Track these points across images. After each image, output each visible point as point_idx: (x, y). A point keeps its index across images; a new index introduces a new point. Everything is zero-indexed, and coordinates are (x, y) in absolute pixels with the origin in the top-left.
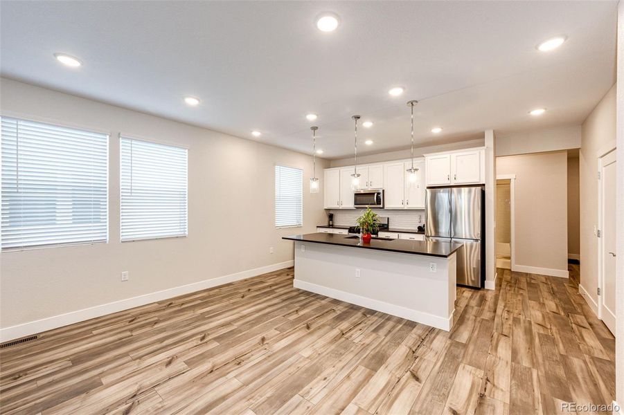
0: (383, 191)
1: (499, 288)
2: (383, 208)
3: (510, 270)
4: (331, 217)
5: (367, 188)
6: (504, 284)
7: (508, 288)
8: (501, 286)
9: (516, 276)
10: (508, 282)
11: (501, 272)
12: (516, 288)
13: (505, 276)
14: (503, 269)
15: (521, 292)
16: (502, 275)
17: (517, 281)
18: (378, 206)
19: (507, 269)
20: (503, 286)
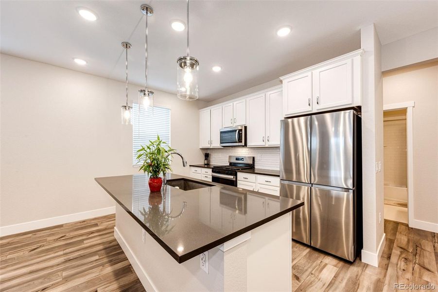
0: (246, 128)
1: (386, 261)
2: (246, 145)
3: (407, 225)
4: (207, 156)
5: (231, 125)
6: (396, 252)
7: (402, 264)
8: (389, 258)
9: (417, 238)
10: (404, 250)
11: (392, 228)
12: (417, 266)
13: (398, 236)
14: (397, 224)
15: (426, 277)
16: (395, 234)
17: (417, 249)
18: (240, 144)
19: (403, 224)
20: (394, 259)
